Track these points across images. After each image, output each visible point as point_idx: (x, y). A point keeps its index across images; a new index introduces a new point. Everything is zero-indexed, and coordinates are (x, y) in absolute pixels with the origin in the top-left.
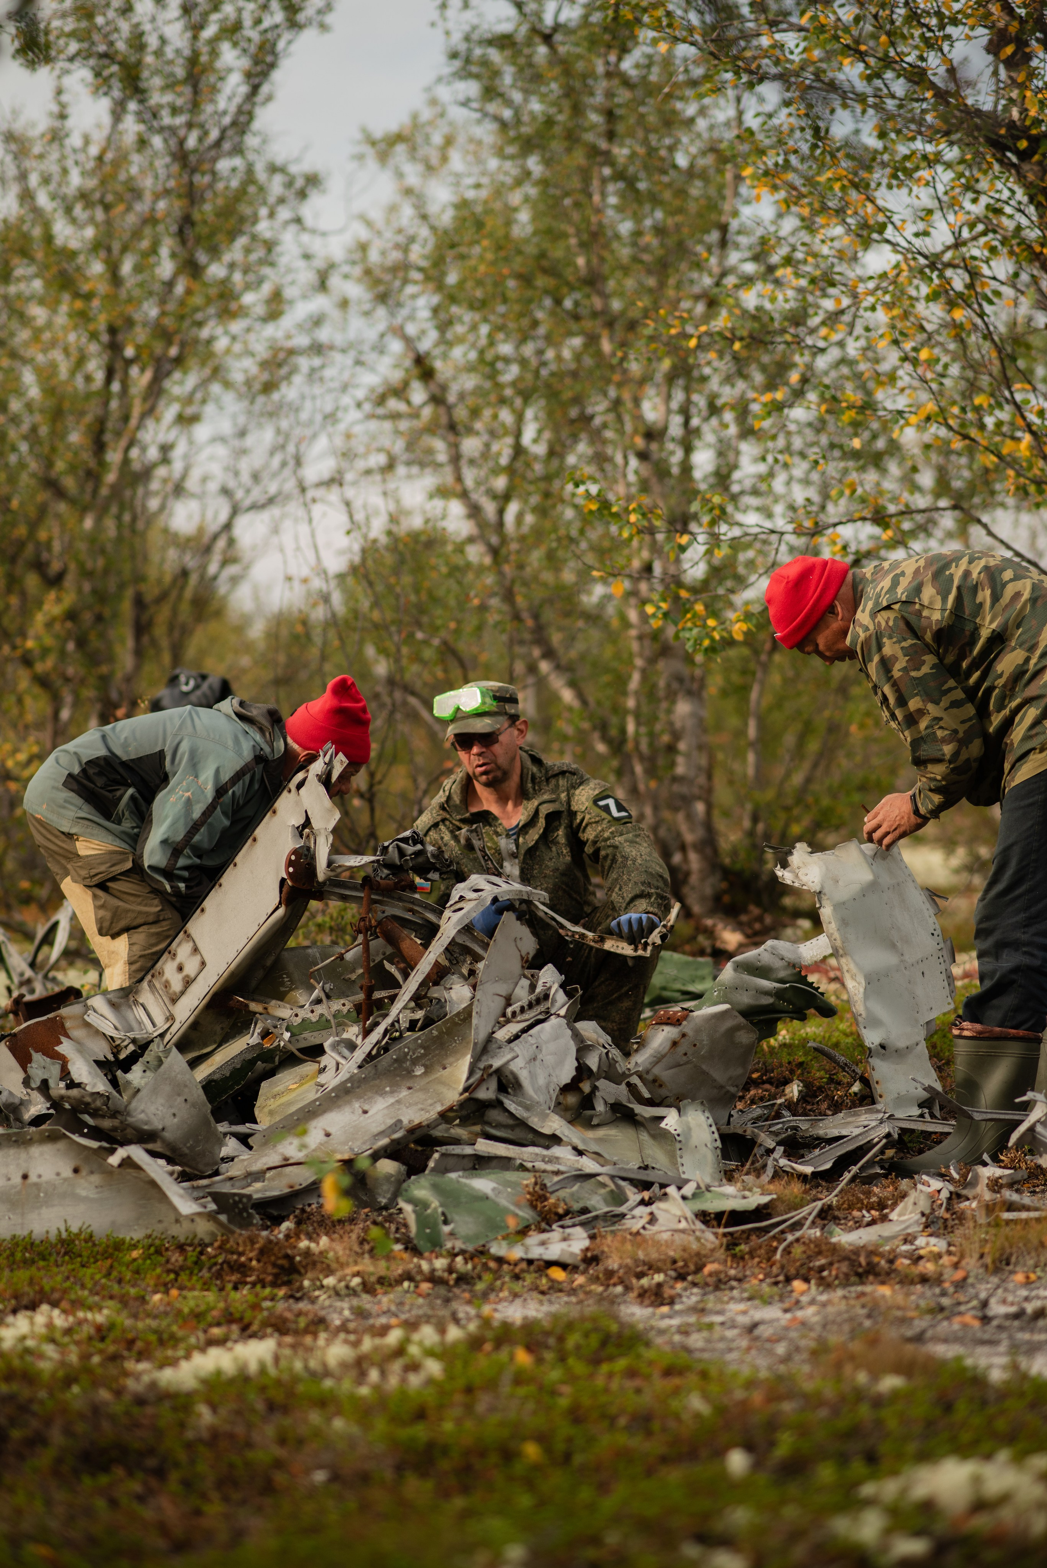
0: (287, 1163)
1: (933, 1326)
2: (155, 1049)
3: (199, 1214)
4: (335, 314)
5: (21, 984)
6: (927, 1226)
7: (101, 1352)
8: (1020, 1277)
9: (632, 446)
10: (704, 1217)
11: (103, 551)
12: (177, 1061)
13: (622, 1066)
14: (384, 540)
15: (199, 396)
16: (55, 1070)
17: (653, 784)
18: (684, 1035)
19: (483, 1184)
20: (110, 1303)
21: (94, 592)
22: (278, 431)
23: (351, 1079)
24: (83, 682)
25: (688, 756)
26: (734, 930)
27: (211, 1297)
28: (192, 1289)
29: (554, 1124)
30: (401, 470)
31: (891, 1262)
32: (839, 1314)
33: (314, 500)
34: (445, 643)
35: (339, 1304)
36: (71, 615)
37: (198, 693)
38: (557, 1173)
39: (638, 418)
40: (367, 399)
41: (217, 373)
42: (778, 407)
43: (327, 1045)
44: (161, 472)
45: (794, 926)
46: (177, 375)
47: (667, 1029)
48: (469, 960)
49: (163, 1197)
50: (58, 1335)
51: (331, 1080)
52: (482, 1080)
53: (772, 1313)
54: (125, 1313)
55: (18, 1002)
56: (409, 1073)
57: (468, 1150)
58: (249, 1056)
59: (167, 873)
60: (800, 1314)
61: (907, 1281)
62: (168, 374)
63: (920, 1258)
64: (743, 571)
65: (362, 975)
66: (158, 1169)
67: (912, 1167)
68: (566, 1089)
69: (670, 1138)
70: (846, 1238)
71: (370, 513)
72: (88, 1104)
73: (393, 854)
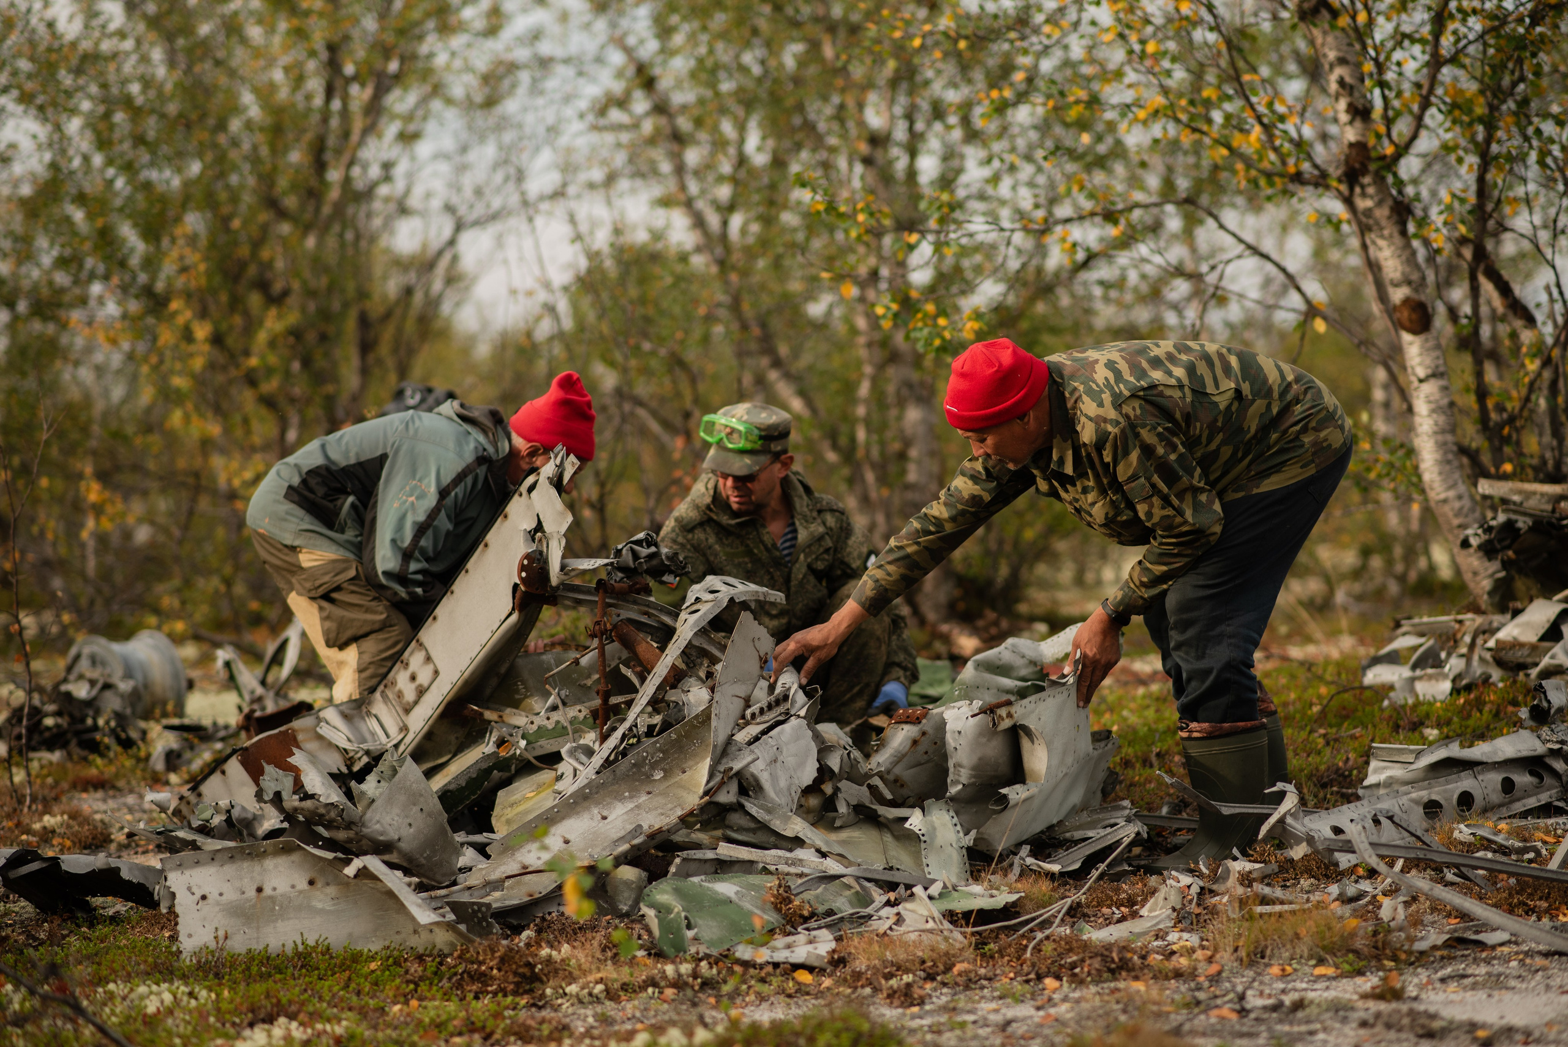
0: (525, 871)
1: (1190, 1020)
2: (389, 759)
3: (437, 923)
4: (554, 28)
5: (253, 702)
6: (1178, 922)
8: (1275, 970)
9: (856, 151)
10: (951, 916)
11: (326, 269)
12: (412, 771)
13: (864, 767)
14: (606, 250)
15: (420, 113)
16: (286, 784)
17: (885, 492)
18: (924, 734)
19: (726, 888)
20: (349, 1015)
21: (319, 311)
22: (501, 148)
23: (589, 785)
24: (309, 401)
25: (919, 462)
26: (970, 636)
27: (452, 1006)
28: (433, 998)
29: (797, 826)
30: (624, 184)
31: (1143, 957)
32: (1094, 1009)
33: (537, 213)
34: (671, 354)
35: (582, 1012)
36: (296, 333)
38: (801, 875)
39: (862, 124)
40: (591, 110)
41: (437, 90)
42: (1001, 108)
43: (564, 752)
44: (383, 190)
45: (1030, 629)
46: (397, 92)
47: (906, 727)
48: (706, 663)
49: (401, 907)
51: (568, 786)
52: (722, 784)
53: (1025, 1010)
54: (364, 1025)
55: (249, 717)
56: (649, 777)
57: (710, 855)
58: (484, 766)
59: (400, 577)
60: (1052, 1011)
61: (1161, 976)
62: (388, 90)
63: (1173, 953)
64: (969, 275)
65: (598, 681)
66: (395, 881)
67: (1159, 864)
68: (808, 791)
69: (912, 839)
70: (1097, 935)
71: (594, 224)
72: (322, 816)
73: (627, 557)
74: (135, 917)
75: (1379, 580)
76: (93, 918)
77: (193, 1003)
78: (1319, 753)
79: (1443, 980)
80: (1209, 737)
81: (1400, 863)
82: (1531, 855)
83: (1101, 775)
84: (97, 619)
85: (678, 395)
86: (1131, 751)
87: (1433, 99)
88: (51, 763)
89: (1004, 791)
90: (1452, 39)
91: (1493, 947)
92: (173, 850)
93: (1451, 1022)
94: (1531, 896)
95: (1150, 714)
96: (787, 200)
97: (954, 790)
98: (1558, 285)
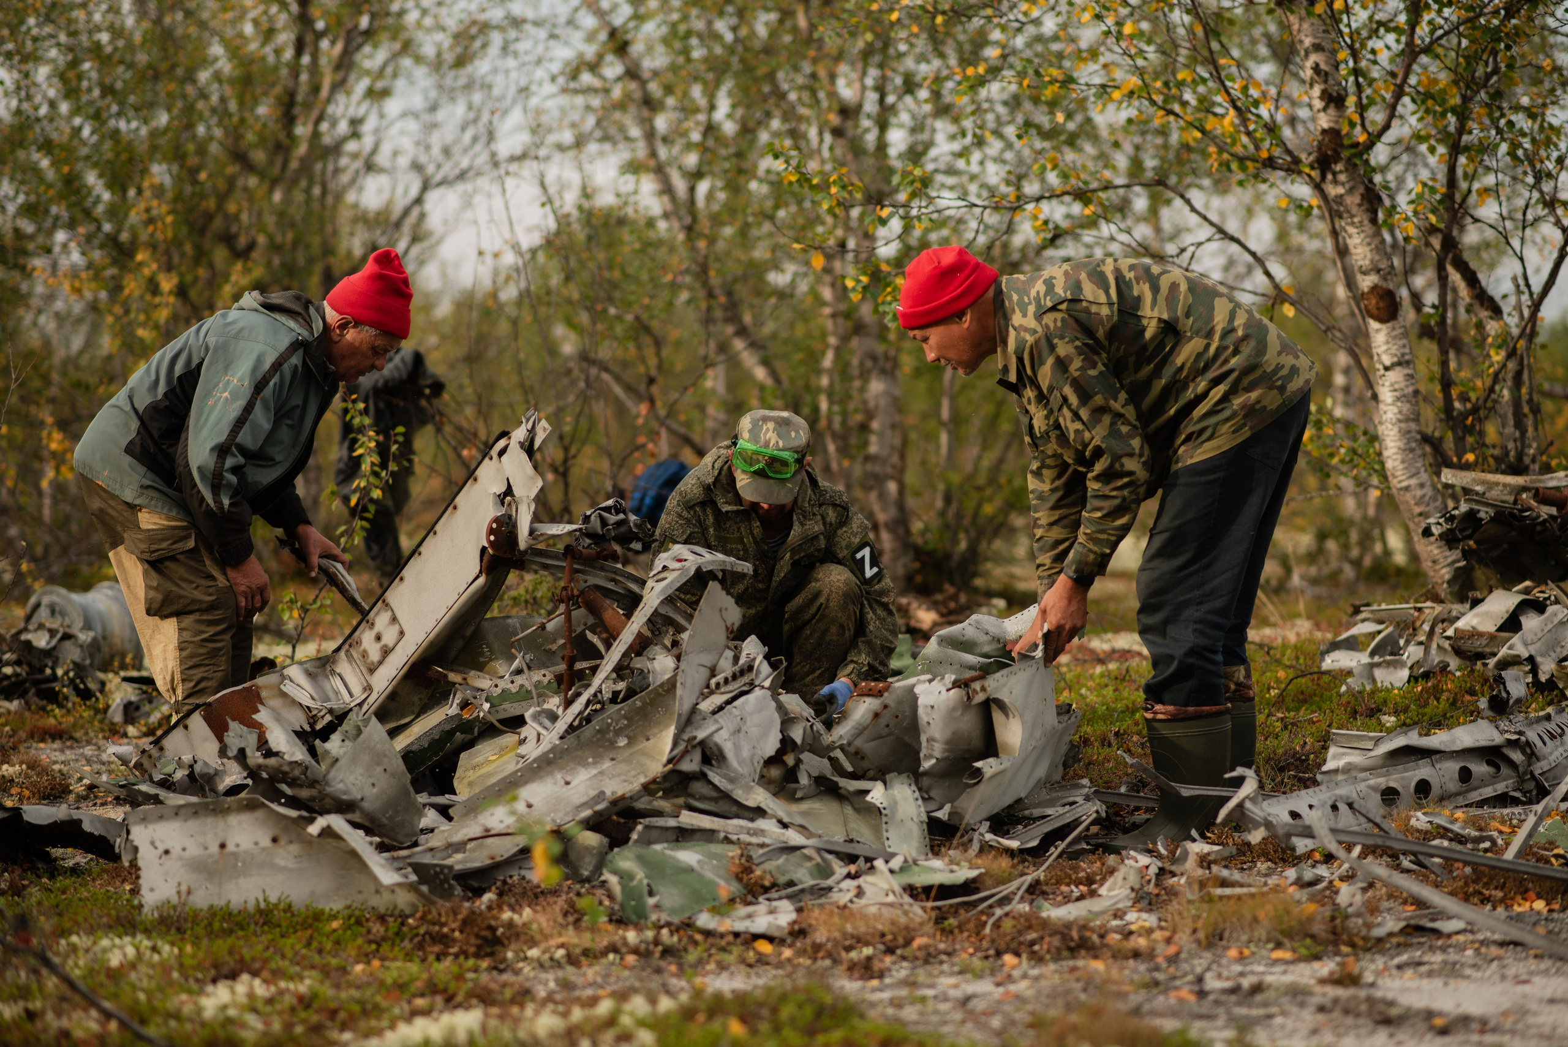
0: (488, 834)
1: (1149, 1000)
2: (353, 719)
3: (400, 885)
6: (1137, 901)
7: (303, 1021)
8: (1233, 953)
9: (826, 122)
10: (911, 890)
11: (293, 225)
12: (376, 730)
13: (828, 739)
14: (576, 214)
15: (389, 70)
16: (250, 741)
17: (846, 463)
18: (886, 707)
19: (688, 856)
20: (313, 973)
21: (283, 265)
22: (470, 107)
23: (553, 750)
25: (880, 434)
26: (928, 609)
27: (414, 968)
28: (395, 959)
29: (759, 797)
30: (593, 147)
31: (1102, 936)
32: (1054, 987)
33: (507, 173)
34: (638, 318)
35: (543, 976)
38: (762, 846)
39: (833, 94)
40: (562, 73)
41: (407, 47)
42: (974, 84)
43: (527, 716)
44: (351, 146)
45: (989, 605)
46: (367, 49)
47: (868, 700)
48: (671, 631)
49: (364, 867)
50: (260, 1005)
51: (532, 751)
52: (686, 752)
53: (984, 986)
54: (327, 983)
56: (612, 743)
57: (672, 822)
58: (448, 727)
60: (1012, 988)
61: (1118, 955)
62: (359, 47)
63: (1131, 933)
65: (563, 646)
66: (358, 840)
67: (1115, 843)
68: (770, 762)
69: (875, 812)
70: (1055, 913)
71: (563, 187)
72: (285, 773)
73: (595, 523)
74: (96, 870)
75: (1334, 564)
76: (53, 870)
77: (156, 957)
78: (1277, 737)
79: (1399, 967)
80: (1174, 719)
81: (1357, 850)
82: (1487, 844)
83: (1064, 749)
84: (55, 569)
85: (643, 360)
86: (1089, 729)
87: (1407, 89)
88: (9, 712)
89: (978, 764)
90: (1427, 29)
91: (1449, 936)
92: (135, 804)
93: (1409, 1009)
94: (1486, 885)
95: (1109, 692)
96: (755, 166)
97: (926, 765)
98: (1526, 278)
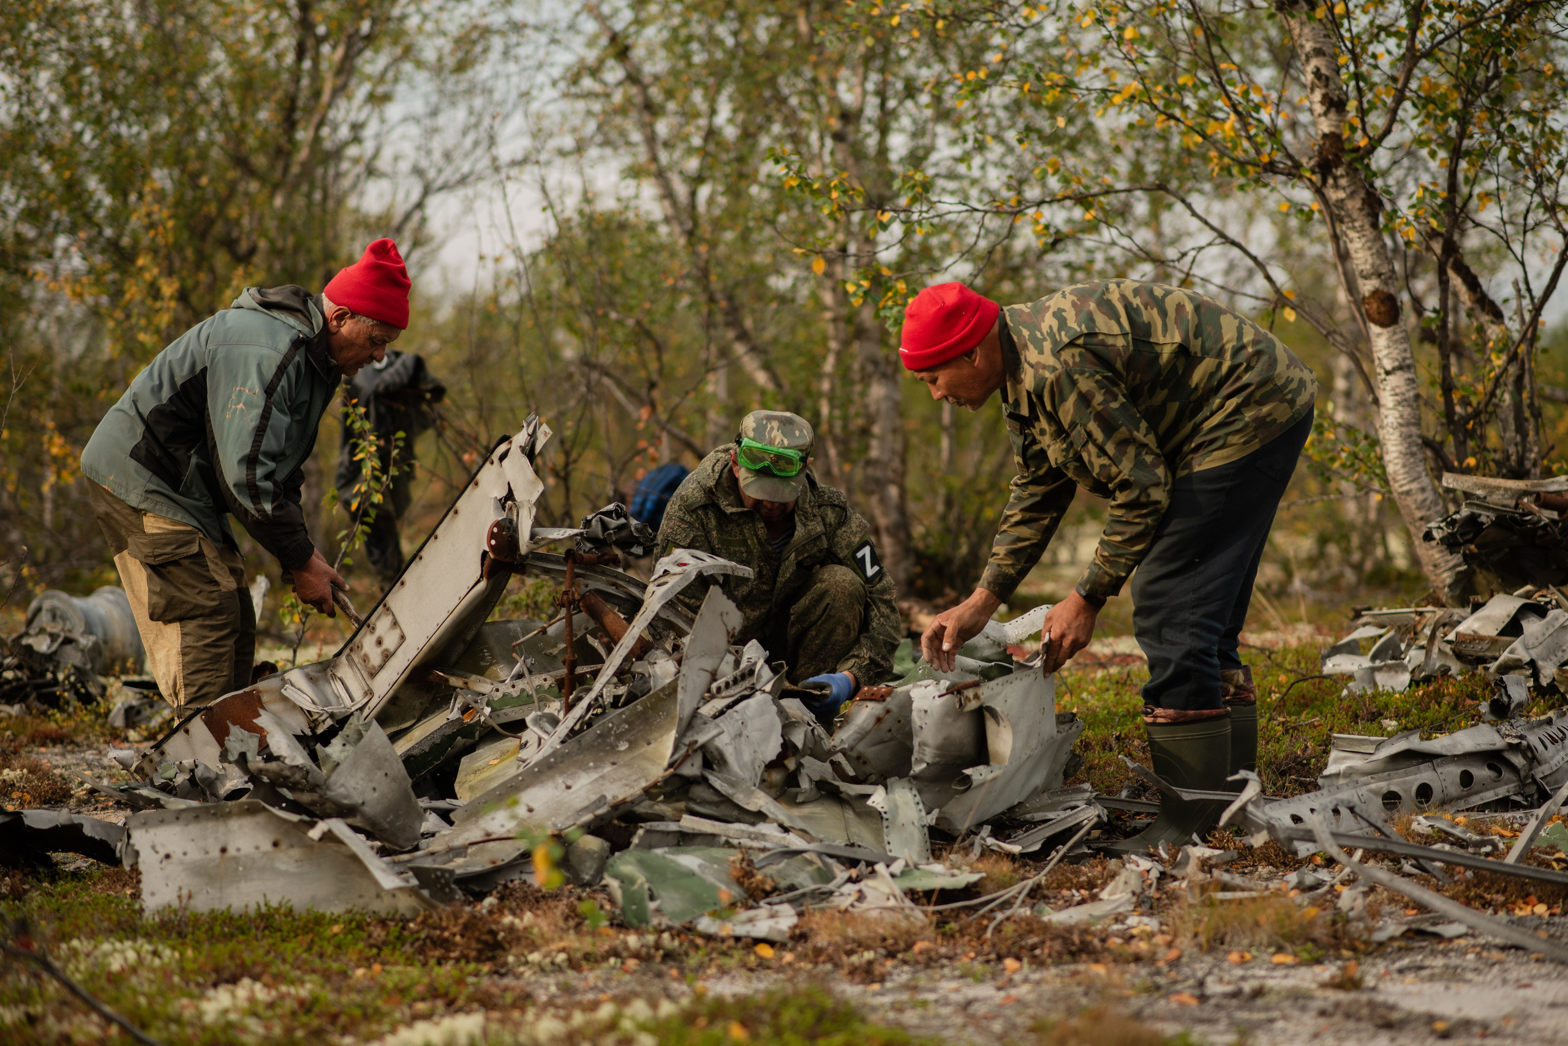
0: (489, 838)
1: (1150, 1005)
2: (355, 723)
3: (401, 889)
6: (1138, 905)
7: (304, 1026)
8: (1234, 957)
9: (827, 127)
10: (912, 894)
11: (294, 230)
12: (377, 735)
13: (828, 743)
14: (575, 217)
15: (390, 75)
16: (251, 745)
17: (847, 468)
18: (888, 711)
19: (689, 860)
20: (314, 977)
21: (284, 270)
22: (471, 112)
23: (554, 754)
25: (882, 439)
27: (415, 972)
28: (396, 963)
29: (760, 801)
30: (593, 152)
31: (1103, 940)
32: (1055, 992)
33: (508, 178)
34: (639, 323)
35: (544, 980)
37: (391, 370)
38: (764, 850)
39: (834, 99)
40: (563, 78)
41: (408, 52)
42: (976, 89)
43: (528, 720)
44: (352, 151)
46: (368, 54)
47: (871, 705)
48: (672, 635)
49: (365, 871)
50: (261, 1009)
51: (533, 755)
52: (687, 756)
53: (986, 991)
54: (328, 987)
56: (613, 748)
57: (673, 827)
58: (449, 731)
60: (1013, 992)
61: (1120, 959)
62: (360, 52)
63: (1132, 937)
64: (937, 253)
65: (564, 650)
66: (359, 844)
67: (1117, 847)
68: (771, 766)
69: (876, 816)
70: (1057, 917)
71: (564, 192)
72: (286, 778)
73: (596, 528)
74: (97, 874)
75: (1335, 568)
76: (54, 874)
77: (157, 962)
78: (1278, 741)
79: (1401, 971)
80: (1174, 723)
81: (1359, 854)
82: (1488, 849)
83: (1064, 758)
84: (56, 573)
85: (644, 365)
86: (1090, 733)
87: (1408, 94)
88: (10, 716)
89: (968, 771)
90: (1428, 34)
91: (1450, 940)
92: (136, 808)
93: (1410, 1013)
94: (1488, 889)
95: (1110, 696)
96: (756, 171)
97: (917, 769)
98: (1527, 283)
